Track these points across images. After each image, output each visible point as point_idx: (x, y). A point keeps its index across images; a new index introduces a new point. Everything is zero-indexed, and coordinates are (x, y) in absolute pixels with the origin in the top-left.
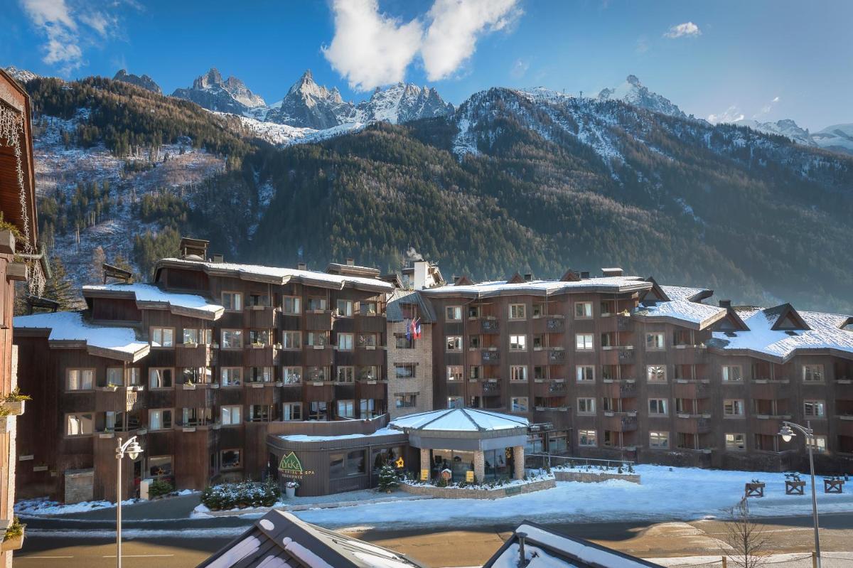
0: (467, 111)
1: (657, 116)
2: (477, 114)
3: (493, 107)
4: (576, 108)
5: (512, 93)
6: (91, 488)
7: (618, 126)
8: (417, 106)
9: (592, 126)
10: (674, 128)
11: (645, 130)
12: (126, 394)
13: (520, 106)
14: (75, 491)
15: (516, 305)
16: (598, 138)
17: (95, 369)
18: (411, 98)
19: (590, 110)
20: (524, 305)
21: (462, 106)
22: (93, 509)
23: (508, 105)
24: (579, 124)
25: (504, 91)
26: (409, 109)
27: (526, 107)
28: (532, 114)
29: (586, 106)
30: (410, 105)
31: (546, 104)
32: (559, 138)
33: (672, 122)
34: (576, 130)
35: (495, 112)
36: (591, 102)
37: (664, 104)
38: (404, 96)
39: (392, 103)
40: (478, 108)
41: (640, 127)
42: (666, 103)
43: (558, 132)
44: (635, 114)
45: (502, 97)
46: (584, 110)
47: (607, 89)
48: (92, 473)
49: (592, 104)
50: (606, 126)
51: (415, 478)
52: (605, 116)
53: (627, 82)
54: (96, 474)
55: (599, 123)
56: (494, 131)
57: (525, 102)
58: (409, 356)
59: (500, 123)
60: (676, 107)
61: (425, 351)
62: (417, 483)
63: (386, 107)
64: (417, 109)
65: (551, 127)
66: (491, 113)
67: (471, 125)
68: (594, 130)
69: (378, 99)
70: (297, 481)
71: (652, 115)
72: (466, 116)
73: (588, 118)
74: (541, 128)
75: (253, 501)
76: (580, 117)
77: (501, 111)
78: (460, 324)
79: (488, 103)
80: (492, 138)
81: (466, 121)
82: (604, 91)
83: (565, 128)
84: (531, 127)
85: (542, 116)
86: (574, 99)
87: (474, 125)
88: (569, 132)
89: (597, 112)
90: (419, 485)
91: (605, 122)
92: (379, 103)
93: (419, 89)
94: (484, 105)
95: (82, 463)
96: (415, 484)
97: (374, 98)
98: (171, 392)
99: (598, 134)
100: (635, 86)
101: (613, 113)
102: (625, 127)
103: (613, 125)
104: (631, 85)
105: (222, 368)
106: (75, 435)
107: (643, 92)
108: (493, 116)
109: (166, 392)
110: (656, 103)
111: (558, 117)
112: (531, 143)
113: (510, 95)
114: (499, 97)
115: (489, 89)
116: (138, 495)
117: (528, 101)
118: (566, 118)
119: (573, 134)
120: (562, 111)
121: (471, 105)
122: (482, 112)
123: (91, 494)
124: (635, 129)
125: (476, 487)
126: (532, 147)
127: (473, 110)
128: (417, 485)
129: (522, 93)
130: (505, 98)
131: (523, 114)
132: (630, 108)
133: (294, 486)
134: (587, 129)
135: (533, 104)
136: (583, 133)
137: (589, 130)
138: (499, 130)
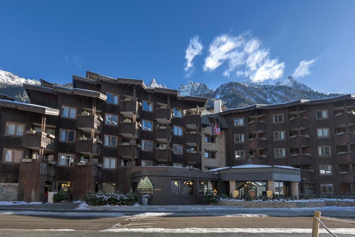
0: (219, 91)
1: (301, 91)
2: (223, 92)
3: (230, 89)
4: (266, 89)
5: (238, 84)
6: (16, 193)
7: (284, 95)
8: (198, 91)
9: (273, 96)
10: (310, 96)
11: (297, 97)
12: (41, 137)
13: (242, 89)
14: (4, 194)
15: (278, 115)
16: (276, 100)
17: (25, 124)
18: (195, 88)
19: (272, 90)
20: (283, 115)
21: (217, 90)
22: (14, 204)
23: (236, 89)
24: (268, 95)
25: (235, 83)
26: (195, 92)
27: (244, 89)
28: (247, 92)
29: (270, 88)
30: (195, 90)
31: (253, 88)
32: (259, 101)
33: (309, 93)
34: (266, 97)
35: (231, 91)
36: (273, 86)
37: (304, 87)
38: (193, 87)
39: (187, 90)
40: (224, 90)
41: (295, 95)
42: (305, 87)
43: (258, 99)
44: (292, 91)
45: (234, 85)
46: (269, 90)
47: (279, 82)
48: (17, 184)
49: (273, 87)
50: (279, 95)
51: (229, 197)
52: (279, 92)
53: (288, 79)
54: (20, 184)
55: (276, 95)
56: (231, 98)
57: (244, 87)
58: (212, 147)
59: (234, 95)
60: (310, 88)
61: (221, 145)
62: (231, 199)
63: (185, 92)
64: (198, 92)
65: (255, 97)
66: (229, 92)
67: (221, 96)
68: (274, 97)
69: (182, 88)
70: (149, 194)
71: (300, 91)
72: (219, 93)
73: (271, 93)
74: (251, 97)
75: (119, 201)
76: (268, 93)
77: (234, 91)
78: (243, 127)
79: (228, 88)
80: (230, 101)
81: (219, 95)
82: (277, 83)
83: (261, 97)
84: (246, 97)
85: (251, 92)
86: (265, 86)
87: (222, 96)
88: (263, 98)
89: (275, 90)
90: (232, 200)
91: (279, 94)
92: (182, 90)
93: (199, 84)
94: (226, 89)
95: (13, 179)
96: (229, 200)
97: (180, 88)
98: (73, 144)
99: (276, 99)
100: (291, 80)
101: (282, 91)
102: (288, 96)
103: (282, 95)
104: (289, 80)
105: (105, 135)
106: (10, 162)
107: (295, 83)
108: (230, 93)
109: (69, 144)
110: (301, 87)
111: (258, 92)
112: (247, 103)
113: (237, 85)
114: (233, 86)
115: (228, 82)
116: (46, 200)
117: (245, 87)
118: (262, 93)
119: (265, 99)
120: (260, 90)
121: (221, 89)
122: (226, 91)
123: (16, 197)
124: (293, 97)
125: (275, 200)
126: (247, 104)
127: (222, 91)
128: (230, 200)
129: (242, 84)
130: (235, 86)
131: (243, 92)
132: (289, 88)
133: (147, 197)
134: (271, 97)
135: (247, 88)
136: (269, 98)
137: (272, 97)
138: (233, 98)
